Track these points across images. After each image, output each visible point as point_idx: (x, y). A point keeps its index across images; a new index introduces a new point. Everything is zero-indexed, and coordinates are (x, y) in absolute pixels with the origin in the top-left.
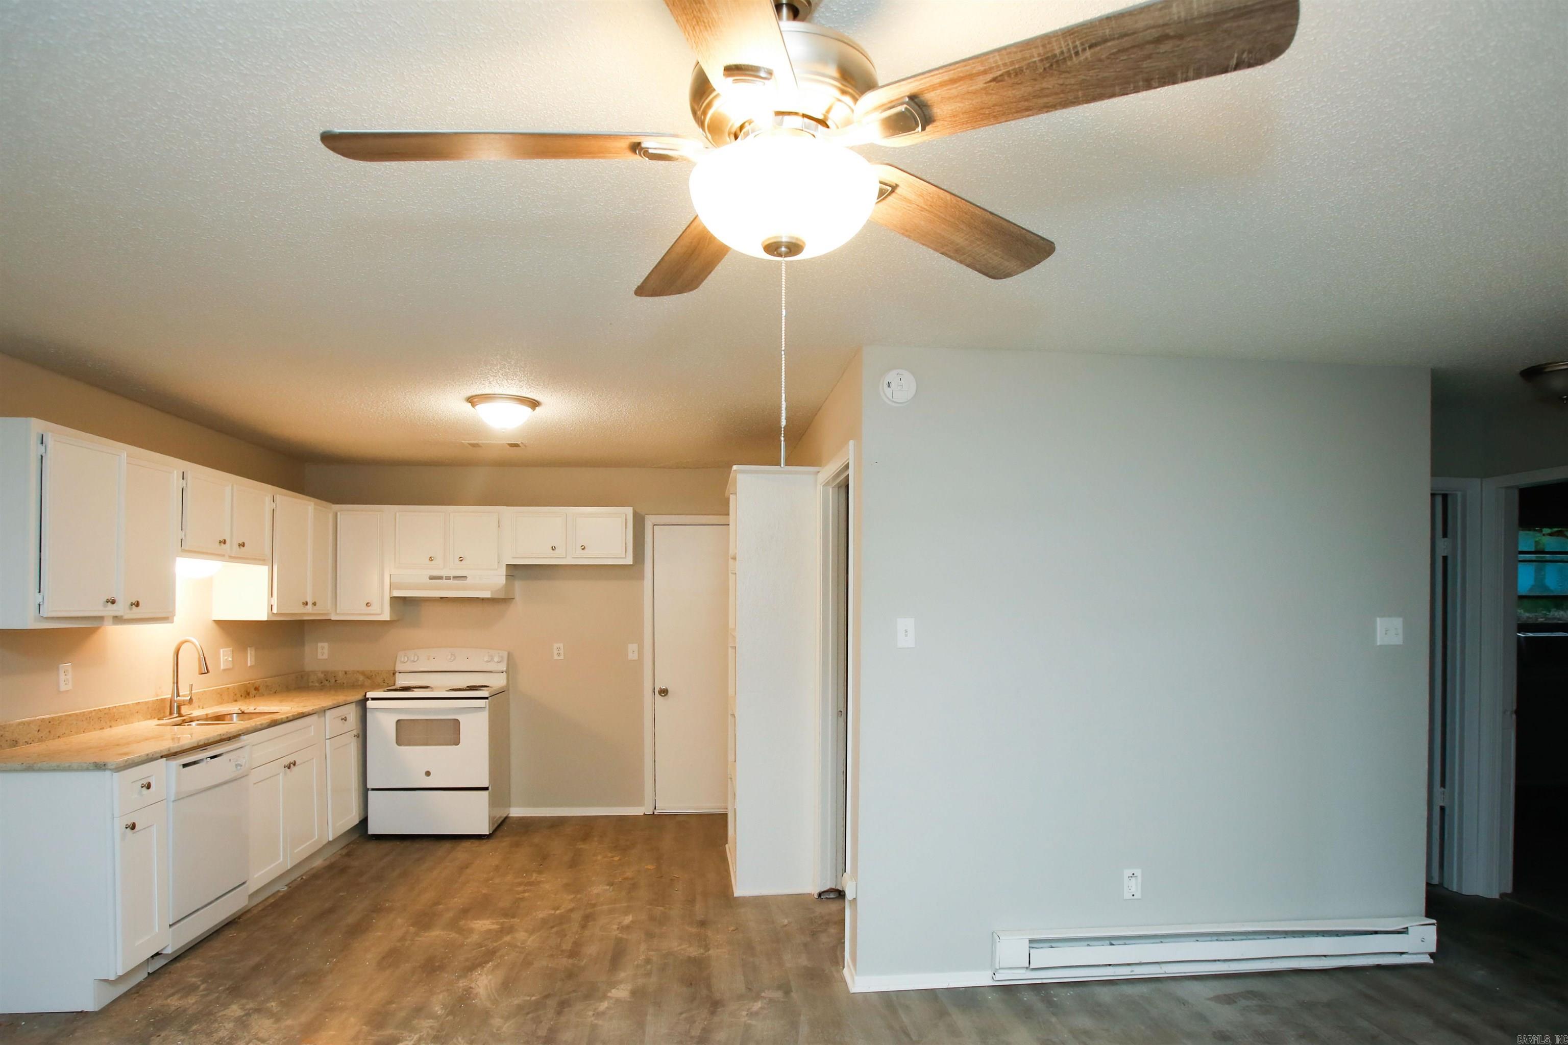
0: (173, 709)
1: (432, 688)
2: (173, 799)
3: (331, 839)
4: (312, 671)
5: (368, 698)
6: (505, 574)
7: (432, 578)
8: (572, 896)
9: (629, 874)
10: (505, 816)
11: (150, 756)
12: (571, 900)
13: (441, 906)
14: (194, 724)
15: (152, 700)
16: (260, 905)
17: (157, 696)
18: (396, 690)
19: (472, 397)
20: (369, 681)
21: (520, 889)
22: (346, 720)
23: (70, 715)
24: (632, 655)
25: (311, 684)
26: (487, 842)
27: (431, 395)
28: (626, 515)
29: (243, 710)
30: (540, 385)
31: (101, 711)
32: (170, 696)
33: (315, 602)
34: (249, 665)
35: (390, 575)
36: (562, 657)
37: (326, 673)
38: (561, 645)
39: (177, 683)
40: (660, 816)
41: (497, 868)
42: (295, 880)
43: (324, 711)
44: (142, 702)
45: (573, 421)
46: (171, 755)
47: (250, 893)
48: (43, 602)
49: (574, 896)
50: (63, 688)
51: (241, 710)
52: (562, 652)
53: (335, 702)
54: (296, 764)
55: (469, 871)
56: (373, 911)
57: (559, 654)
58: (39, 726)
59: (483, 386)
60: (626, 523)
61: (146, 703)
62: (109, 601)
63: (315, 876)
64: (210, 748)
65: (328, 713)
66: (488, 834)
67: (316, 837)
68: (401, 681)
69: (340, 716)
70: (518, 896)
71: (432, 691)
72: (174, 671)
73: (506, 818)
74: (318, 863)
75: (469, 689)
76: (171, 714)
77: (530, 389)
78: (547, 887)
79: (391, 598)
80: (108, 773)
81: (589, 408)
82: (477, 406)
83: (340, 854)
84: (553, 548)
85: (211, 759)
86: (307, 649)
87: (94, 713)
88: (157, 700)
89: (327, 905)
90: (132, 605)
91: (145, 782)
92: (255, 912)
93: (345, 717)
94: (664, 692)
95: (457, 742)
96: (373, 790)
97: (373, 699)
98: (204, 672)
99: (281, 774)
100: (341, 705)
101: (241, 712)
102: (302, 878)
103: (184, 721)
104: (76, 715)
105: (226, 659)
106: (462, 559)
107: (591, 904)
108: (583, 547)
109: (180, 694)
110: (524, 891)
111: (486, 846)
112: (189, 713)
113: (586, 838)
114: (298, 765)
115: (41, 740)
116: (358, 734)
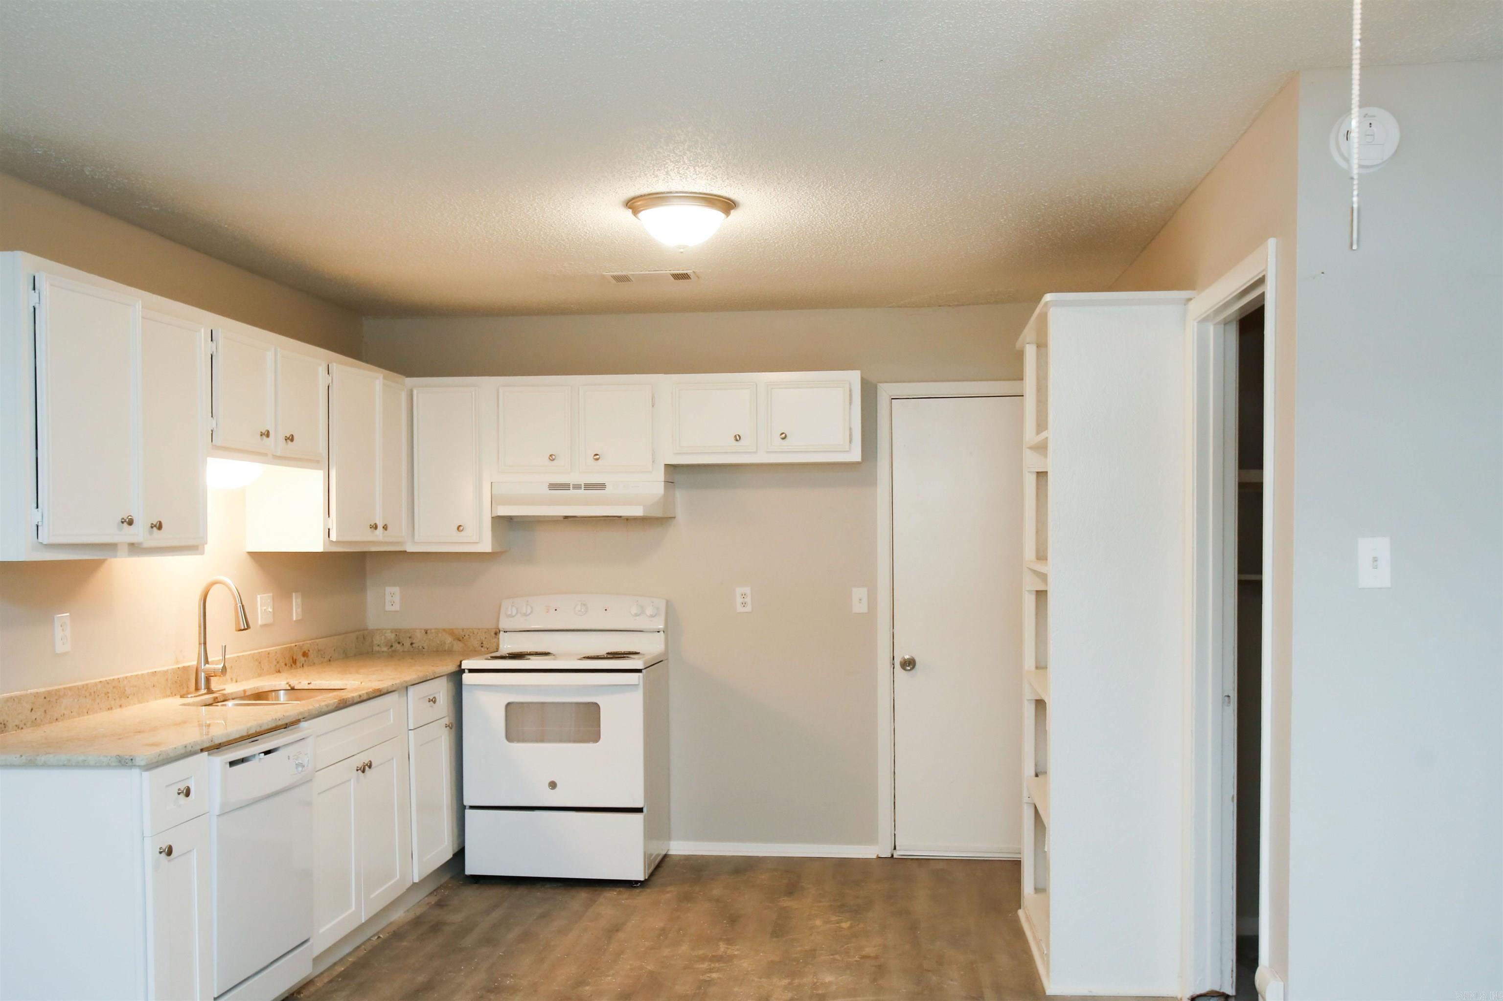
0: (199, 684)
1: (554, 655)
2: (217, 812)
3: (416, 880)
4: (377, 630)
5: (464, 670)
6: (663, 480)
7: (553, 487)
8: (785, 981)
9: (869, 950)
10: (664, 853)
11: (189, 748)
12: (786, 988)
13: (587, 988)
14: (230, 704)
15: (173, 669)
16: (325, 975)
17: (177, 662)
18: (502, 658)
19: (633, 199)
20: (460, 644)
21: (705, 966)
22: (435, 702)
23: (70, 689)
24: (859, 606)
25: (376, 648)
26: (641, 892)
27: (572, 198)
28: (850, 384)
29: (292, 685)
30: (744, 173)
31: (108, 683)
32: (195, 663)
33: (385, 525)
34: (294, 619)
35: (492, 483)
36: (748, 608)
37: (397, 632)
38: (747, 590)
39: (205, 643)
40: (903, 860)
41: (663, 932)
42: (369, 939)
43: (405, 688)
44: (160, 672)
45: (782, 232)
46: (215, 748)
47: (314, 957)
48: (42, 522)
49: (790, 980)
50: (60, 648)
51: (290, 685)
52: (748, 600)
53: (421, 674)
54: (373, 766)
55: (621, 935)
56: (490, 991)
57: (744, 604)
58: (33, 703)
59: (656, 179)
60: (851, 396)
61: (166, 672)
62: (125, 521)
63: (397, 935)
64: (261, 739)
65: (411, 690)
66: (642, 879)
67: (398, 877)
68: (508, 645)
69: (427, 696)
70: (701, 977)
71: (554, 659)
72: (200, 627)
73: (666, 856)
74: (399, 915)
75: (611, 656)
76: (197, 689)
77: (727, 181)
78: (745, 965)
79: (492, 518)
80: (136, 772)
81: (812, 210)
82: (643, 213)
83: (428, 904)
84: (738, 438)
85: (265, 755)
86: (371, 596)
87: (99, 687)
88: (179, 668)
89: (421, 978)
90: (152, 527)
91: (183, 787)
92: (319, 984)
93: (435, 698)
94: (909, 664)
95: (595, 737)
96: (472, 807)
97: (471, 671)
98: (243, 628)
99: (352, 780)
100: (428, 678)
101: (289, 688)
102: (379, 937)
103: (216, 701)
104: (78, 688)
105: (265, 610)
106: (598, 457)
107: (817, 994)
108: (783, 435)
109: (210, 660)
110: (711, 970)
111: (641, 899)
112: (222, 687)
113: (792, 890)
114: (375, 767)
115: (35, 723)
116: (451, 723)
